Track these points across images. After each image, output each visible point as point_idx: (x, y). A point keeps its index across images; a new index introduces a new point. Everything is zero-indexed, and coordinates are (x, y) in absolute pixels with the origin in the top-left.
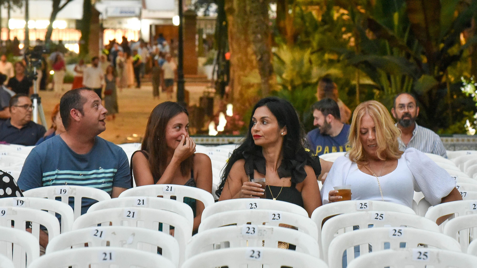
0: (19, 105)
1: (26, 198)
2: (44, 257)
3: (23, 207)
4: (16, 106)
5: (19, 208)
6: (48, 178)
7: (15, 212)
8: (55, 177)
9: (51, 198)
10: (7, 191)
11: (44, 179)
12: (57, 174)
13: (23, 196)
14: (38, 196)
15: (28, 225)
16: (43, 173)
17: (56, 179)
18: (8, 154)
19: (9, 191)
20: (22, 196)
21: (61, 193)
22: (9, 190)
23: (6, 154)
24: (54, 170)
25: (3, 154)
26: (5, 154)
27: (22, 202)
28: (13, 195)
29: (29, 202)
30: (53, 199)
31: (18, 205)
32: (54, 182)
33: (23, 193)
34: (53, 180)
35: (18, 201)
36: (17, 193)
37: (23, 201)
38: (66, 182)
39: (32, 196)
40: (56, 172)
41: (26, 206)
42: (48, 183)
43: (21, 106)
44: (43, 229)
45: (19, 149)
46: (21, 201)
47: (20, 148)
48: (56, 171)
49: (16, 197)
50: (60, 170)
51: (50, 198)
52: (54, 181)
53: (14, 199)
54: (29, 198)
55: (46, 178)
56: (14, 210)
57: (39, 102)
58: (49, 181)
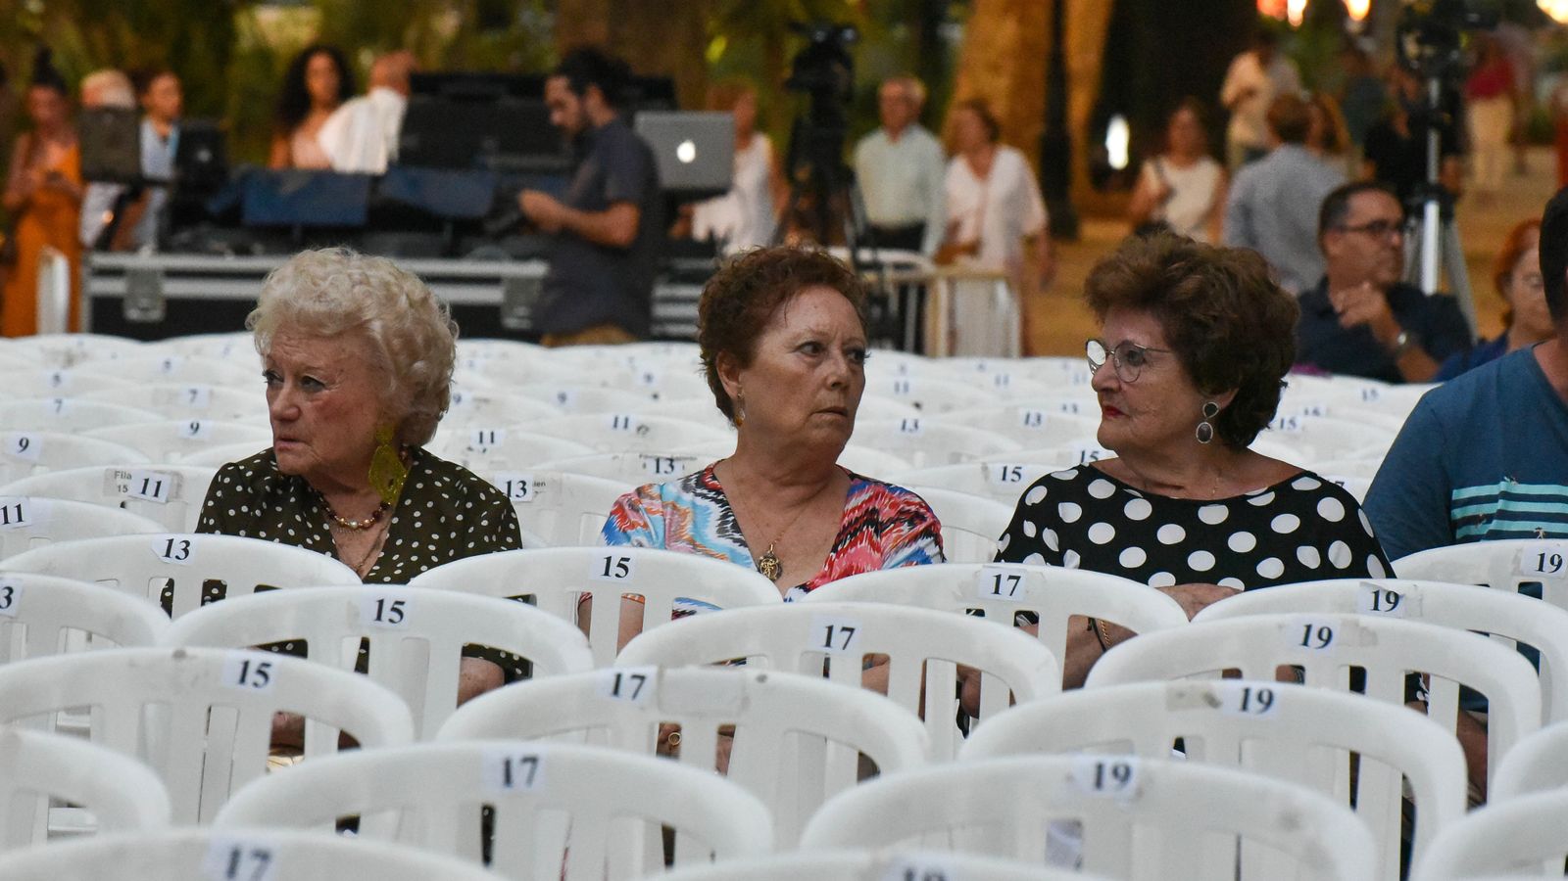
0: (1352, 222)
1: (1409, 583)
2: (1481, 814)
3: (1397, 617)
4: (1343, 229)
5: (1384, 621)
6: (1472, 510)
7: (1370, 637)
8: (1500, 505)
9: (1502, 586)
10: (1332, 556)
11: (1458, 513)
12: (1507, 496)
13: (1395, 577)
14: (1451, 575)
15: (1415, 688)
16: (1455, 491)
17: (1503, 515)
18: (1328, 411)
19: (1340, 554)
20: (1390, 574)
21: (1541, 569)
22: (1339, 549)
23: (1322, 410)
24: (1495, 481)
25: (1311, 410)
26: (1316, 412)
27: (1394, 599)
28: (1358, 570)
29: (1421, 600)
30: (1508, 589)
31: (1376, 608)
32: (1494, 525)
33: (1395, 565)
34: (1489, 518)
35: (1377, 594)
36: (1373, 563)
37: (1397, 597)
38: (1539, 528)
39: (1428, 575)
40: (1503, 486)
41: (1408, 615)
42: (1474, 530)
43: (1358, 229)
44: (1472, 704)
45: (1369, 394)
46: (1389, 594)
47: (1374, 392)
48: (1502, 483)
49: (1370, 577)
50: (1520, 481)
51: (1498, 587)
52: (1494, 521)
53: (1362, 583)
54: (1421, 584)
55: (1464, 508)
56: (1364, 629)
57: (1445, 217)
58: (1474, 520)
